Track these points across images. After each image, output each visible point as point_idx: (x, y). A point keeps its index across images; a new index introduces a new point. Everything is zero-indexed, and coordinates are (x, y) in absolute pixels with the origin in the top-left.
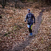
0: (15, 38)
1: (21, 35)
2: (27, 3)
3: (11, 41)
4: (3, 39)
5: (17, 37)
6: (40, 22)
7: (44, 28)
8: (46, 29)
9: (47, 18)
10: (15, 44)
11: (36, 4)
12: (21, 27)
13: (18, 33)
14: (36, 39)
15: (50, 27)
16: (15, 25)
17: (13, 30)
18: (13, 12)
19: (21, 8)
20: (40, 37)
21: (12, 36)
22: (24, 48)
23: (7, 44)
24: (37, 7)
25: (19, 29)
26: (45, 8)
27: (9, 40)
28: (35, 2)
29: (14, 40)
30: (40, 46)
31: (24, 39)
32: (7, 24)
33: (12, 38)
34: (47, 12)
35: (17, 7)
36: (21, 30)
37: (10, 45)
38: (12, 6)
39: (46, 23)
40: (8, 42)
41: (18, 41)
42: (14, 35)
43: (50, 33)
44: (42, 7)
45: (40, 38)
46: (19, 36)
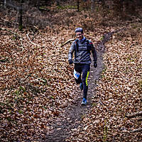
0: (17, 126)
2: (57, 12)
3: (6, 134)
5: (25, 122)
6: (97, 73)
8: (115, 97)
9: (120, 62)
11: (86, 16)
12: (37, 91)
13: (28, 110)
14: (85, 129)
15: (129, 89)
16: (18, 84)
17: (11, 101)
18: (12, 42)
19: (36, 30)
20: (97, 121)
21: (9, 119)
24: (87, 27)
26: (113, 30)
28: (83, 12)
31: (48, 128)
33: (10, 126)
34: (120, 43)
35: (24, 28)
38: (9, 25)
39: (118, 77)
41: (29, 135)
42: (16, 115)
43: (128, 109)
45: (97, 125)
46: (32, 120)
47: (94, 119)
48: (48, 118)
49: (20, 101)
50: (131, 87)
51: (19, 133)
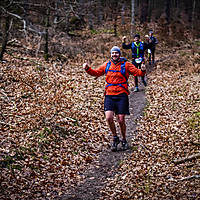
0: (42, 174)
1: (64, 164)
3: (28, 185)
5: (50, 171)
6: (138, 110)
7: (155, 132)
8: (160, 138)
9: (166, 97)
10: (42, 196)
12: (65, 133)
13: (55, 155)
14: (124, 178)
15: (176, 129)
16: (43, 124)
17: (34, 146)
18: (36, 75)
19: (65, 60)
20: (139, 168)
21: (31, 167)
23: (12, 197)
25: (58, 141)
26: (157, 58)
29: (37, 181)
32: (13, 122)
33: (33, 175)
34: (166, 74)
35: (51, 57)
38: (32, 53)
39: (163, 114)
40: (16, 191)
41: (56, 186)
42: (41, 162)
43: (176, 153)
45: (138, 173)
46: (60, 168)
47: (135, 166)
48: (79, 165)
49: (44, 145)
50: (179, 127)
51: (44, 183)
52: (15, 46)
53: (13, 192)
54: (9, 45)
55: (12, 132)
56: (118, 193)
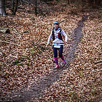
0: (32, 68)
1: (43, 63)
2: (56, 5)
3: (26, 73)
4: (11, 70)
5: (36, 66)
6: (78, 38)
7: (86, 49)
8: (88, 52)
9: (92, 32)
10: (33, 78)
11: (73, 7)
12: (43, 49)
13: (39, 59)
14: (71, 70)
15: (96, 47)
16: (33, 45)
17: (29, 55)
19: (45, 15)
20: (78, 66)
21: (28, 65)
22: (49, 86)
23: (19, 79)
24: (73, 13)
25: (40, 53)
26: (88, 14)
27: (22, 72)
28: (71, 4)
29: (30, 71)
30: (77, 82)
31: (50, 70)
32: (19, 44)
33: (28, 68)
34: (92, 22)
35: (38, 13)
36: (44, 53)
37: (24, 81)
38: (29, 12)
39: (90, 40)
40: (20, 76)
41: (39, 74)
42: (32, 63)
43: (95, 59)
44: (83, 11)
45: (78, 68)
46: (41, 65)
47: (76, 64)
48: (50, 64)
49: (34, 55)
50: (97, 46)
51: (33, 72)
52: (21, 8)
53: (19, 77)
54: (19, 8)
55: (19, 49)
56: (68, 77)
